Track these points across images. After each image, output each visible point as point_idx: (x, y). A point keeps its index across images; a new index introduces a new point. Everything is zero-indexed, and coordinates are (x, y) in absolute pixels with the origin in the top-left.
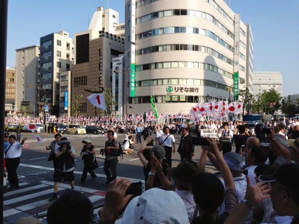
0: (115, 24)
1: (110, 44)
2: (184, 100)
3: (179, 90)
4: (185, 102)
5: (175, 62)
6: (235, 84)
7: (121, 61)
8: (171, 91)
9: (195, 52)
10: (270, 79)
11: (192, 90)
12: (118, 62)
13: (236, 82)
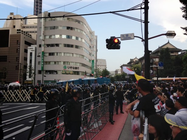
0: (22, 24)
1: (24, 38)
2: (72, 73)
3: (70, 68)
4: (73, 74)
5: (68, 53)
6: (92, 66)
7: (34, 49)
8: (66, 68)
9: (77, 49)
10: (101, 63)
11: (76, 68)
12: (32, 50)
13: (93, 65)
